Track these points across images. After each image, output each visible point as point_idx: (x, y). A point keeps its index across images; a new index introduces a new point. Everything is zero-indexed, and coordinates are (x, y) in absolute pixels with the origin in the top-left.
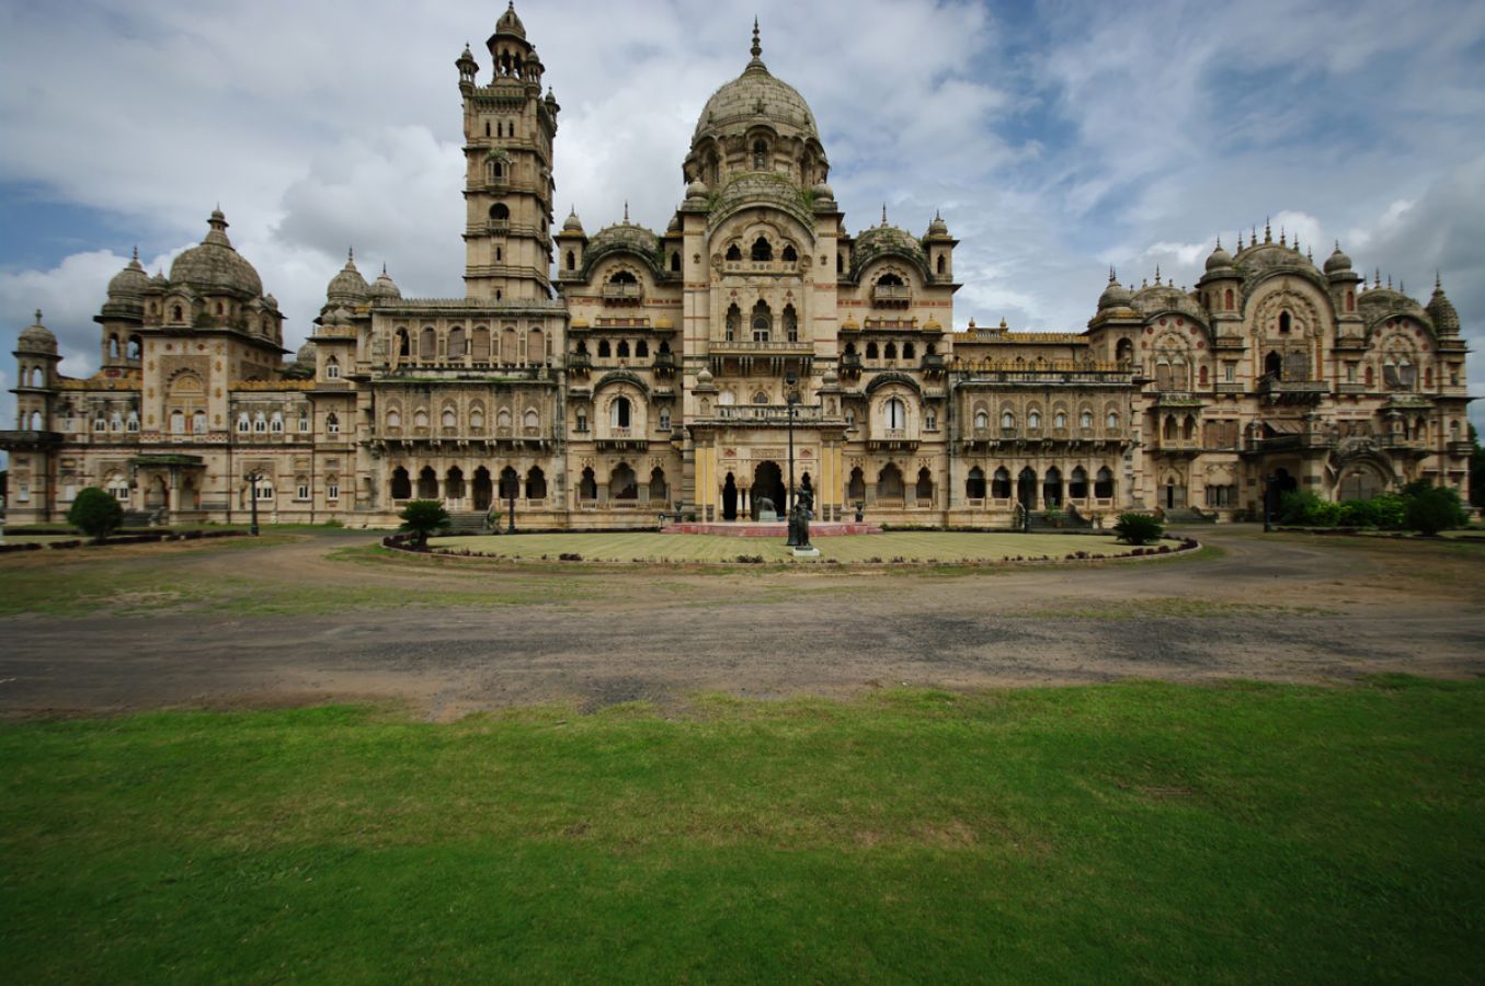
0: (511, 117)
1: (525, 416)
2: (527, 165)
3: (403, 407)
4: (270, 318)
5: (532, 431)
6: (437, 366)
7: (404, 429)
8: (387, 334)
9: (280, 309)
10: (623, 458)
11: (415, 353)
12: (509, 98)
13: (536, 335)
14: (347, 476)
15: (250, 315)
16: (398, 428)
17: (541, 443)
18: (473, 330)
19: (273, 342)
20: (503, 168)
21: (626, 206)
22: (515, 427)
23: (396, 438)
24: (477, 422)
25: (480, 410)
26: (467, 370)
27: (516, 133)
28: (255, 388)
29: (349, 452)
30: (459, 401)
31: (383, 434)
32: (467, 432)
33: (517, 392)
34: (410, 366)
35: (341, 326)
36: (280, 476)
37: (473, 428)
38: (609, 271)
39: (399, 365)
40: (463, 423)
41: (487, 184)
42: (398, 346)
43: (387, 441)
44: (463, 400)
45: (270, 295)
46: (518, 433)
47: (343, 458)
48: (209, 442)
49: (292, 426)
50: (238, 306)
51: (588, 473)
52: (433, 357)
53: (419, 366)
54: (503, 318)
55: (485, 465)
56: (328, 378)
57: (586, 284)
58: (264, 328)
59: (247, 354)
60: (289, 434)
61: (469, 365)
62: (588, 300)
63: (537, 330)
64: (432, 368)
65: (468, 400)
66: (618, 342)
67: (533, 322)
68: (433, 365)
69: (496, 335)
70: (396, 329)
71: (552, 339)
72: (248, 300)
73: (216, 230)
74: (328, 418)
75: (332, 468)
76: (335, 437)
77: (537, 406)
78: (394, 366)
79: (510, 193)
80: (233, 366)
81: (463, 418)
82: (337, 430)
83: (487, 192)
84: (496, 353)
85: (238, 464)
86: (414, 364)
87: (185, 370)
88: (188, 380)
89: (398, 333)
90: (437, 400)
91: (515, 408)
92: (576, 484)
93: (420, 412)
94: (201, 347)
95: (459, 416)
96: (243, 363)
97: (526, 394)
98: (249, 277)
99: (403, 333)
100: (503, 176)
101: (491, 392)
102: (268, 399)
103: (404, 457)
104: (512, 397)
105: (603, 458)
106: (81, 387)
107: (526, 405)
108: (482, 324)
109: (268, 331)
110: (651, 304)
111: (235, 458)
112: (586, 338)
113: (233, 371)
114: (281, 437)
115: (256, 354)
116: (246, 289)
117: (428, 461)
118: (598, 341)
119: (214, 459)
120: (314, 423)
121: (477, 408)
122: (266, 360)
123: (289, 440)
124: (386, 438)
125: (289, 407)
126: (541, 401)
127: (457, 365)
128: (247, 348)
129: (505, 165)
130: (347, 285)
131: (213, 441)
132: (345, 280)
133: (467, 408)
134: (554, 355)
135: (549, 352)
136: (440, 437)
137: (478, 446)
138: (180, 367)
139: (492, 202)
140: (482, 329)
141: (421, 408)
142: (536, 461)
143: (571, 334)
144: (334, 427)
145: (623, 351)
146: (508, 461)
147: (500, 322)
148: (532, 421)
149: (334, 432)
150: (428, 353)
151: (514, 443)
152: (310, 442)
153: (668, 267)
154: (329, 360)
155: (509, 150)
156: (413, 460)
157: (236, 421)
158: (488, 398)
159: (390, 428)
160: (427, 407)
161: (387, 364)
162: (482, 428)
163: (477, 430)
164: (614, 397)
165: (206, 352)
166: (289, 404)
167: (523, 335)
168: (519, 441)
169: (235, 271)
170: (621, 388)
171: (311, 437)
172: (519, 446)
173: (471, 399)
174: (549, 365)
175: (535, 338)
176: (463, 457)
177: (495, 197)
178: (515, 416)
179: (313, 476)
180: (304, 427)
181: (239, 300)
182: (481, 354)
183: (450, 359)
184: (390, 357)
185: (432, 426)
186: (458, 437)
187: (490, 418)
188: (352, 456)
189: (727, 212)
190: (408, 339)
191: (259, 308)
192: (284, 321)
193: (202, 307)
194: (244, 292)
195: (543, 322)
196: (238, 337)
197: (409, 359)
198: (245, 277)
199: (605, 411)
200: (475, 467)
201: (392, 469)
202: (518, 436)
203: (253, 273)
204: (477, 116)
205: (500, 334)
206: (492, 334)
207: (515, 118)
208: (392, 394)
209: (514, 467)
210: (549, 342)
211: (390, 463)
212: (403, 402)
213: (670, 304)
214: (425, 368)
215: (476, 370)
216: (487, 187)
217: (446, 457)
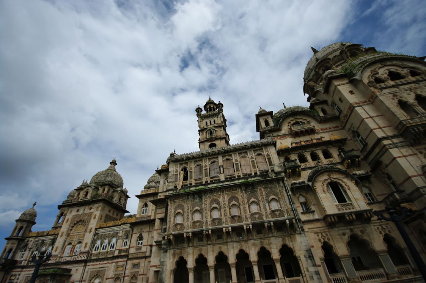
0: (214, 119)
1: (269, 203)
2: (221, 130)
3: (185, 209)
4: (123, 196)
5: (277, 213)
6: (204, 183)
7: (186, 224)
8: (177, 171)
9: (128, 194)
10: (351, 230)
11: (191, 178)
12: (213, 114)
13: (260, 157)
14: (143, 275)
15: (116, 194)
16: (181, 224)
17: (287, 221)
18: (223, 161)
19: (122, 206)
20: (213, 132)
21: (283, 104)
22: (263, 212)
23: (180, 232)
24: (235, 212)
25: (236, 203)
26: (222, 182)
27: (216, 122)
28: (108, 225)
29: (146, 257)
30: (221, 200)
31: (171, 231)
32: (229, 221)
33: (259, 188)
34: (189, 185)
35: (151, 189)
36: (107, 279)
37: (233, 217)
38: (289, 123)
39: (182, 186)
40: (225, 214)
41: (208, 137)
42: (182, 176)
43: (174, 235)
44: (224, 198)
45: (125, 188)
46: (267, 216)
47: (143, 262)
48: (77, 259)
49: (119, 245)
50: (111, 190)
51: (327, 248)
52: (201, 179)
53: (193, 184)
54: (239, 152)
55: (244, 248)
56: (142, 214)
57: (279, 130)
58: (120, 200)
59: (109, 211)
60: (117, 250)
61: (222, 178)
62: (283, 136)
63: (259, 155)
64: (201, 184)
65: (227, 198)
66: (309, 153)
67: (257, 150)
68: (202, 182)
69: (236, 161)
70: (181, 168)
71: (271, 156)
72: (116, 188)
73: (112, 166)
74: (138, 237)
75: (135, 270)
76: (140, 249)
77: (276, 194)
78: (179, 187)
79: (216, 139)
80: (102, 216)
81: (225, 210)
82: (142, 243)
83: (207, 140)
84: (238, 170)
85: (87, 272)
86: (191, 184)
87: (81, 220)
88: (80, 226)
89: (182, 170)
90: (207, 201)
91: (260, 198)
92: (321, 259)
93: (196, 211)
94: (91, 209)
95: (222, 210)
96: (107, 215)
97: (265, 188)
98: (119, 179)
99: (185, 170)
100: (213, 134)
101: (241, 190)
102: (112, 231)
103: (184, 248)
104: (256, 191)
105: (335, 232)
106: (35, 235)
107: (268, 195)
108: (227, 157)
109: (121, 201)
110: (321, 131)
111: (87, 267)
112: (289, 154)
113: (101, 219)
114: (113, 252)
115: (114, 212)
116: (117, 184)
117: (201, 250)
118: (297, 155)
119: (77, 270)
120: (131, 241)
121: (234, 202)
122: (117, 215)
123: (116, 253)
124: (173, 233)
125: (121, 234)
126: (278, 191)
127: (216, 180)
128: (110, 208)
129: (214, 131)
130: (155, 178)
131: (80, 259)
132: (155, 176)
133: (227, 203)
134: (274, 165)
135: (271, 163)
136: (210, 227)
137: (238, 231)
138: (78, 220)
139: (209, 143)
140: (228, 160)
141: (197, 208)
142: (284, 240)
143: (281, 153)
144: (141, 242)
145: (315, 157)
146: (261, 242)
147: (238, 155)
148: (275, 206)
149: (140, 245)
150: (199, 177)
151: (266, 224)
152: (127, 254)
153: (321, 114)
154: (144, 205)
155: (214, 127)
156: (190, 250)
157: (94, 245)
158: (240, 195)
159: (176, 225)
160: (201, 207)
161: (176, 187)
162: (239, 217)
163: (236, 218)
164: (327, 182)
165: (92, 210)
166: (121, 232)
167: (252, 158)
168: (269, 222)
169: (114, 177)
170: (329, 175)
171: (127, 250)
172: (270, 227)
173: (229, 197)
174: (273, 171)
175: (260, 159)
176: (226, 243)
177: (210, 141)
178: (261, 204)
179: (124, 277)
180: (125, 244)
181: (113, 187)
182: (229, 172)
183: (212, 178)
184: (177, 183)
185: (205, 220)
186: (224, 225)
187: (244, 208)
188: (148, 260)
189: (361, 67)
190: (187, 172)
191: (120, 191)
192: (128, 199)
193: (97, 191)
194: (115, 185)
195: (262, 149)
196: (107, 202)
197: (188, 182)
198: (117, 179)
199: (325, 192)
200: (236, 251)
201: (175, 260)
202: (268, 219)
203: (121, 179)
204: (203, 121)
205: (239, 160)
206: (234, 161)
207: (216, 119)
208: (179, 201)
209: (267, 247)
210: (269, 159)
211: (174, 255)
212: (185, 205)
213: (332, 129)
214: (197, 185)
215: (228, 181)
216: (207, 139)
217: (214, 244)
